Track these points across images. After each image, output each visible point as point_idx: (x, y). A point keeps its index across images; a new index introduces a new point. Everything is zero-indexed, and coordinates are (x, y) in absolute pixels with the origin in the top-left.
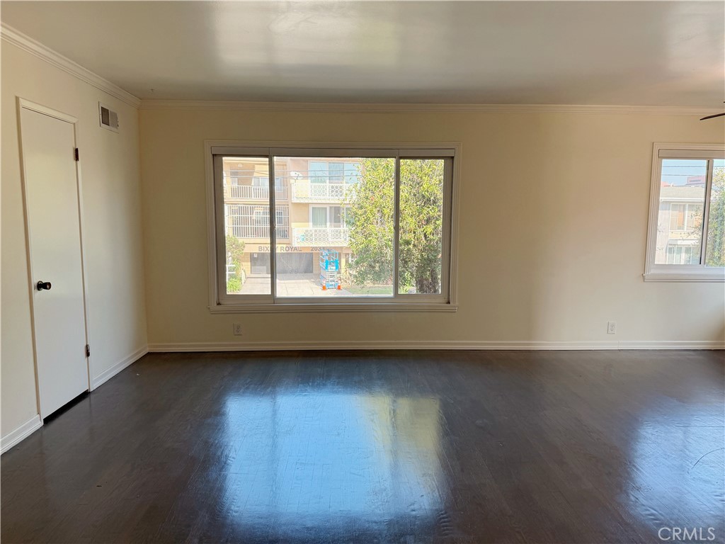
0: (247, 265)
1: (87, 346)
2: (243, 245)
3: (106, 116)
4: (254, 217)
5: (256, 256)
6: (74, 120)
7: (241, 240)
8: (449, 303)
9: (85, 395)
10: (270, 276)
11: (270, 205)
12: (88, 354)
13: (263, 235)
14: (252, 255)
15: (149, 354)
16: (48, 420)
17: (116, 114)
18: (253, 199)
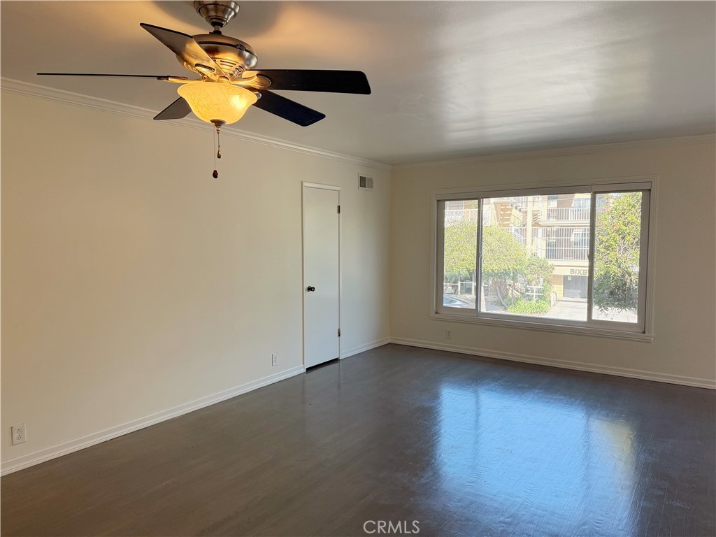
0: (558, 289)
1: (339, 330)
2: (553, 267)
3: (363, 182)
4: (572, 238)
5: (569, 279)
6: (339, 188)
7: (551, 262)
8: (644, 333)
9: (336, 360)
10: (586, 300)
11: (590, 226)
12: (339, 335)
13: (581, 257)
14: (565, 277)
15: (390, 343)
16: (309, 370)
17: (372, 179)
18: (571, 221)
